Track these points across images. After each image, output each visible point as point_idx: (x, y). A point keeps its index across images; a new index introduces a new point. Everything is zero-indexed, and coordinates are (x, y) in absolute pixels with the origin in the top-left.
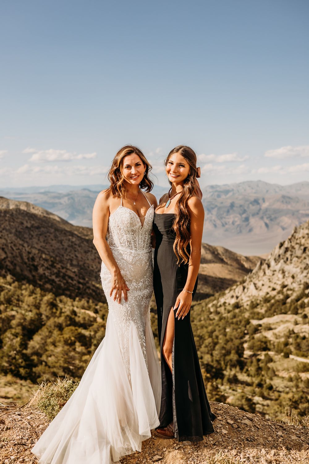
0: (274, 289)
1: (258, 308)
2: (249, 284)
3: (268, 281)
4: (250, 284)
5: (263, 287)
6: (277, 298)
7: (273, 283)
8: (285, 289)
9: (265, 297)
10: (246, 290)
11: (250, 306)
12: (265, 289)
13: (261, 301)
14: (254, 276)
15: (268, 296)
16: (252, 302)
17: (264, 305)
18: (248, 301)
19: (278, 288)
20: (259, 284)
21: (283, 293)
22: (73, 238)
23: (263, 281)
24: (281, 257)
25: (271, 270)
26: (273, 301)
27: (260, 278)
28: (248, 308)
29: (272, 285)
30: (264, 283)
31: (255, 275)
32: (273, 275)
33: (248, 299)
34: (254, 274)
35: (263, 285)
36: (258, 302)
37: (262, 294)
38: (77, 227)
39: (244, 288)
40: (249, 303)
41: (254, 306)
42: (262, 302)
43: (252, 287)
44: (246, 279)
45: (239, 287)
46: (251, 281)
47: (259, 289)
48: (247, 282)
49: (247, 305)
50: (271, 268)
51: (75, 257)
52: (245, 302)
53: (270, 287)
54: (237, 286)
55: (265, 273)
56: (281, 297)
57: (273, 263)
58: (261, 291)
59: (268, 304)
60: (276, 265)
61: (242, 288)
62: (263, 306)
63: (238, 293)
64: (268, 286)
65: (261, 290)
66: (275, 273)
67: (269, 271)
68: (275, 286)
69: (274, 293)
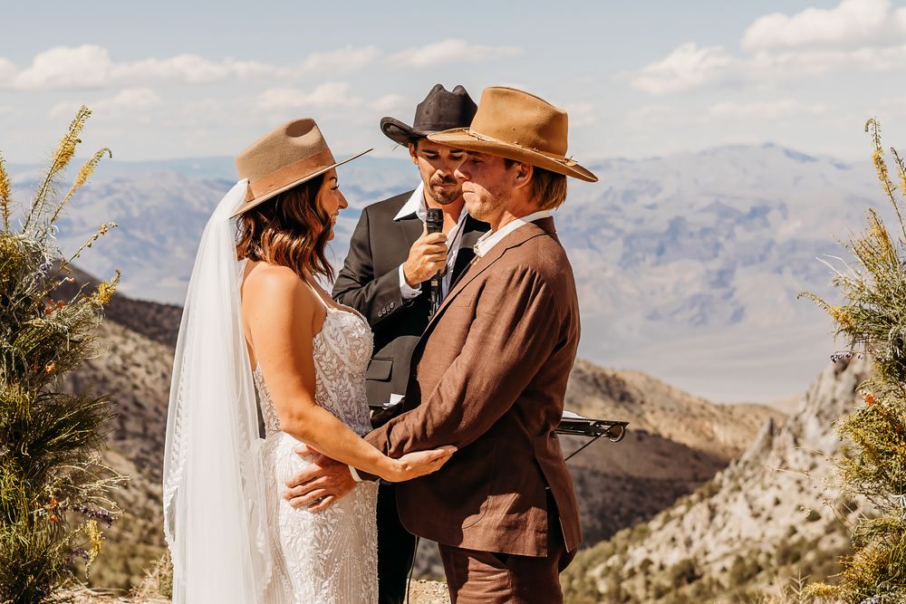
0: (814, 517)
1: (762, 580)
2: (731, 500)
3: (796, 487)
4: (735, 500)
5: (778, 509)
6: (825, 546)
7: (812, 497)
8: (853, 516)
9: (783, 542)
10: (718, 520)
11: (734, 575)
12: (786, 517)
13: (769, 556)
14: (749, 473)
15: (795, 538)
16: (740, 560)
17: (782, 570)
18: (726, 555)
19: (829, 513)
20: (766, 500)
21: (845, 531)
22: (124, 343)
23: (779, 487)
24: (841, 405)
25: (805, 453)
26: (810, 556)
27: (768, 480)
28: (725, 580)
29: (810, 503)
30: (779, 494)
31: (752, 468)
32: (813, 467)
33: (725, 549)
34: (746, 463)
35: (777, 502)
36: (762, 559)
37: (776, 531)
38: (140, 303)
39: (713, 511)
40: (729, 563)
41: (746, 574)
42: (774, 561)
43: (739, 508)
44: (721, 481)
45: (694, 509)
46: (739, 489)
47: (765, 515)
48: (724, 492)
49: (724, 570)
50: (806, 445)
51: (133, 408)
52: (716, 561)
53: (799, 508)
54: (690, 504)
55: (784, 462)
56: (840, 542)
57: (812, 427)
58: (771, 523)
59: (795, 568)
60: (825, 433)
61: (705, 512)
62: (776, 573)
63: (694, 528)
64: (794, 506)
65: (769, 519)
66: (819, 460)
67: (799, 454)
68: (818, 506)
69: (816, 529)
